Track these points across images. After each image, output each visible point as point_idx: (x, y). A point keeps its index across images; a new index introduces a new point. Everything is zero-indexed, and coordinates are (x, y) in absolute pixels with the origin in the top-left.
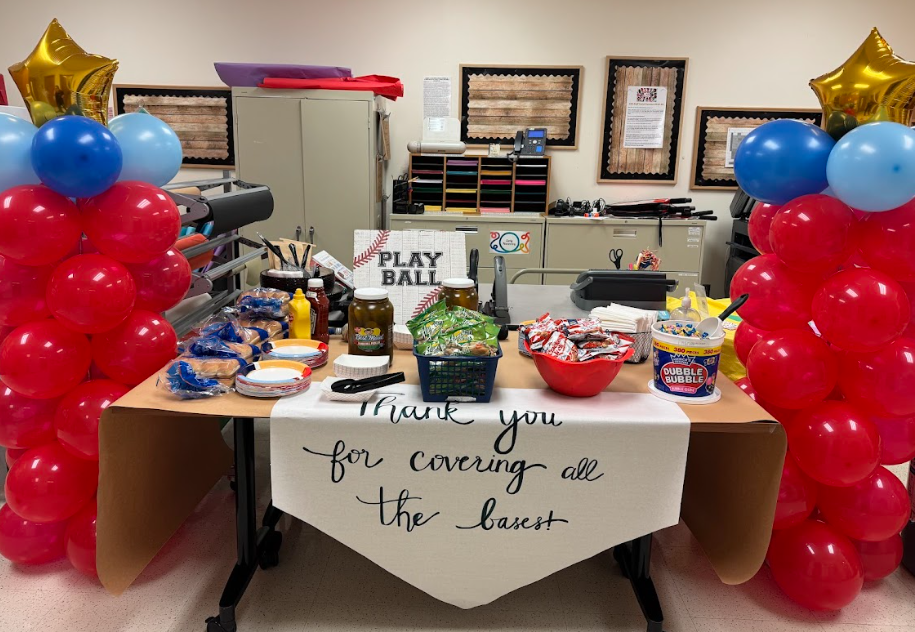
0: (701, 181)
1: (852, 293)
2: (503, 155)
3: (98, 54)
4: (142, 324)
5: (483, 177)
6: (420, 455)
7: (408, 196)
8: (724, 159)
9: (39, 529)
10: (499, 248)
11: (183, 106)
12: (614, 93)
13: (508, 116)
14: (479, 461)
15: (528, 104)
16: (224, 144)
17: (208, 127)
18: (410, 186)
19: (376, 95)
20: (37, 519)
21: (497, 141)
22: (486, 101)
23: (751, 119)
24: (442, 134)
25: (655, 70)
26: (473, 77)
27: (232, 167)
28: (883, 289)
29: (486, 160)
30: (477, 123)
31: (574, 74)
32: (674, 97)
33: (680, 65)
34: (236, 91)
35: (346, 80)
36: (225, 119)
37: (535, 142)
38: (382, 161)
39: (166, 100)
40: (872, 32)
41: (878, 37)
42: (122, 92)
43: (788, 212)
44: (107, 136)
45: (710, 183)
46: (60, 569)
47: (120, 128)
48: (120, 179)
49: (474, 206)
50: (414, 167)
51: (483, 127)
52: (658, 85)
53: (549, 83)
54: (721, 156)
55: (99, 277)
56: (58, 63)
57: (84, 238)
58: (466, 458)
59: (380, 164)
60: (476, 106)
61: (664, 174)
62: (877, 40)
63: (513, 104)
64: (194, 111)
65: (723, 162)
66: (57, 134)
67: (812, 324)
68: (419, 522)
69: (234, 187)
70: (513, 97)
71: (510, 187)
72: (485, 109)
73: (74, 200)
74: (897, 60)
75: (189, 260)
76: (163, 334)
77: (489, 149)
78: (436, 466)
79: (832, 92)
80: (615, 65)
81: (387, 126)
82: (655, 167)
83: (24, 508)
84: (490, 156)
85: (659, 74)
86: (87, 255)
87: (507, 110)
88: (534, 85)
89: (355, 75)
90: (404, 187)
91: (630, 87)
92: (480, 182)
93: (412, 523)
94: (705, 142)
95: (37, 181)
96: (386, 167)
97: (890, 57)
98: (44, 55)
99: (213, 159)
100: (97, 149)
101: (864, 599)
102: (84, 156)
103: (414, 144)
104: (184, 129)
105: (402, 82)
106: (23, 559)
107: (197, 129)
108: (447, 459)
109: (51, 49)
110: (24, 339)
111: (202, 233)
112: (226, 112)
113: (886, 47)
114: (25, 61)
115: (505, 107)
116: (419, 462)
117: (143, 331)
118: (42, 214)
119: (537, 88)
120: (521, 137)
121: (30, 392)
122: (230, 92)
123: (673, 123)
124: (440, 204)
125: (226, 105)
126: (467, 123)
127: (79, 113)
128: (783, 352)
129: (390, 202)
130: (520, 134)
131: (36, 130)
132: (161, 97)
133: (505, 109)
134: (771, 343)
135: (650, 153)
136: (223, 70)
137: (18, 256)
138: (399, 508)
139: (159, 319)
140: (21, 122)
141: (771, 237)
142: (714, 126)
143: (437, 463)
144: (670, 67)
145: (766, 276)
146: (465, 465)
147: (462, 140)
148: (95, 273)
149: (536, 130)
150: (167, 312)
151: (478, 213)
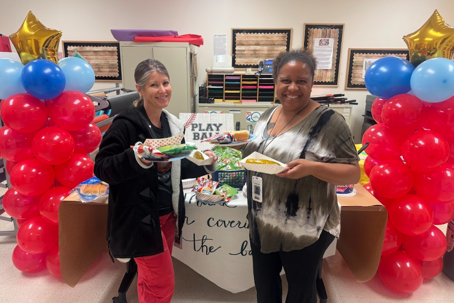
0: (350, 85)
1: (421, 143)
2: (253, 73)
3: (52, 28)
4: (78, 160)
5: (243, 85)
6: (212, 219)
7: (206, 94)
8: (362, 74)
9: (34, 257)
10: (251, 120)
11: (96, 51)
12: (308, 42)
13: (255, 54)
14: (240, 223)
15: (265, 48)
16: (117, 70)
17: (108, 61)
18: (207, 90)
19: (190, 44)
20: (33, 252)
21: (250, 66)
22: (245, 47)
23: (375, 54)
24: (223, 64)
25: (328, 30)
26: (238, 34)
27: (120, 81)
28: (437, 140)
29: (244, 76)
30: (240, 57)
31: (288, 32)
32: (337, 43)
33: (340, 27)
34: (122, 43)
35: (175, 37)
36: (117, 57)
37: (269, 67)
38: (194, 78)
39: (88, 48)
40: (435, 12)
41: (437, 14)
42: (66, 45)
43: (391, 103)
44: (57, 69)
45: (355, 86)
46: (45, 275)
47: (64, 65)
48: (65, 90)
49: (239, 99)
50: (209, 80)
51: (243, 59)
52: (330, 37)
53: (276, 37)
54: (360, 73)
55: (57, 138)
56: (33, 33)
57: (49, 119)
58: (233, 222)
59: (193, 79)
60: (240, 49)
61: (332, 82)
62: (437, 16)
63: (258, 48)
64: (102, 54)
65: (361, 76)
66: (34, 68)
67: (402, 157)
68: (212, 251)
69: (121, 92)
70: (258, 44)
71: (256, 90)
72: (244, 50)
73: (43, 100)
74: (447, 26)
75: (100, 128)
76: (88, 165)
77: (246, 70)
78: (219, 224)
79: (414, 42)
80: (308, 28)
81: (195, 60)
82: (328, 78)
83: (26, 247)
84: (246, 74)
85: (330, 32)
86: (51, 127)
87: (255, 51)
88: (268, 38)
89: (180, 34)
90: (204, 90)
91: (315, 39)
92: (242, 87)
93: (208, 251)
94: (353, 66)
95: (25, 92)
96: (196, 80)
97: (443, 24)
98: (26, 29)
99: (112, 77)
100: (53, 76)
101: (424, 288)
102: (47, 80)
103: (209, 69)
104: (97, 63)
105: (203, 37)
106: (27, 270)
107: (103, 63)
108: (224, 222)
109: (29, 26)
110: (22, 168)
111: (107, 114)
112: (117, 54)
113: (441, 20)
114: (17, 32)
115: (254, 49)
116: (212, 223)
117: (79, 163)
118: (28, 108)
119: (270, 40)
120: (262, 64)
121: (26, 193)
122: (119, 44)
123: (337, 56)
124: (222, 98)
125: (117, 50)
126: (235, 58)
127: (44, 58)
128: (387, 171)
129: (197, 98)
130: (261, 63)
131: (23, 66)
132: (85, 47)
133: (254, 50)
134: (381, 167)
135: (326, 72)
136: (115, 33)
137: (18, 128)
138: (202, 244)
139: (86, 157)
140: (16, 62)
141: (382, 115)
142: (357, 58)
143: (220, 223)
144: (336, 29)
145: (380, 134)
146: (233, 225)
147: (233, 66)
148: (55, 136)
149: (269, 61)
150: (90, 154)
151: (241, 102)
